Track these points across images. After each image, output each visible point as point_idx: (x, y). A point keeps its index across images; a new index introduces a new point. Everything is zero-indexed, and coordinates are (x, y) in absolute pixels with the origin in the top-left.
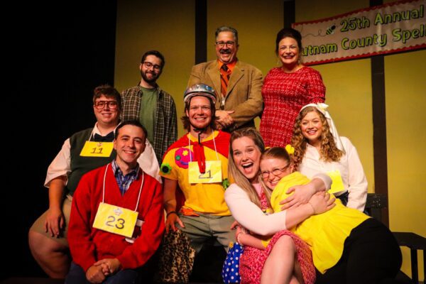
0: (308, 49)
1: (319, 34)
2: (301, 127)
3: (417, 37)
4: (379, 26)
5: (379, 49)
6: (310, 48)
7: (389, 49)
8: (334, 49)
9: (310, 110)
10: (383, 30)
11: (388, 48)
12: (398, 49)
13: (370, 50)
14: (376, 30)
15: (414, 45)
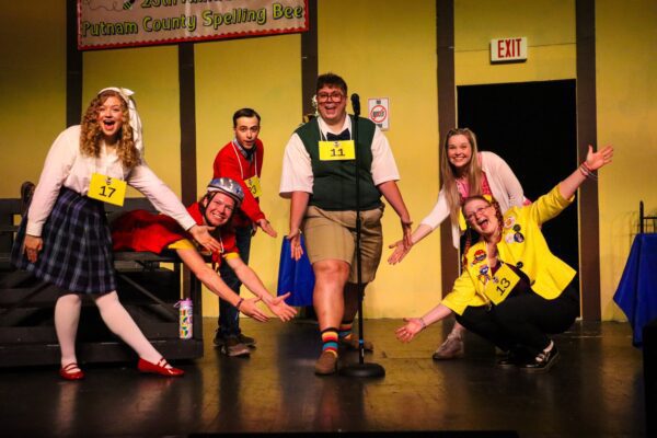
0: (99, 27)
1: (114, 8)
2: (98, 115)
3: (229, 22)
4: (188, 4)
5: (187, 34)
6: (102, 26)
7: (199, 36)
8: (134, 29)
9: (112, 94)
10: (191, 9)
11: (197, 34)
12: (209, 36)
13: (177, 34)
14: (184, 9)
15: (226, 33)
